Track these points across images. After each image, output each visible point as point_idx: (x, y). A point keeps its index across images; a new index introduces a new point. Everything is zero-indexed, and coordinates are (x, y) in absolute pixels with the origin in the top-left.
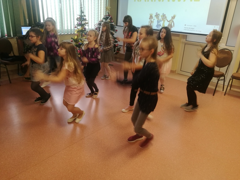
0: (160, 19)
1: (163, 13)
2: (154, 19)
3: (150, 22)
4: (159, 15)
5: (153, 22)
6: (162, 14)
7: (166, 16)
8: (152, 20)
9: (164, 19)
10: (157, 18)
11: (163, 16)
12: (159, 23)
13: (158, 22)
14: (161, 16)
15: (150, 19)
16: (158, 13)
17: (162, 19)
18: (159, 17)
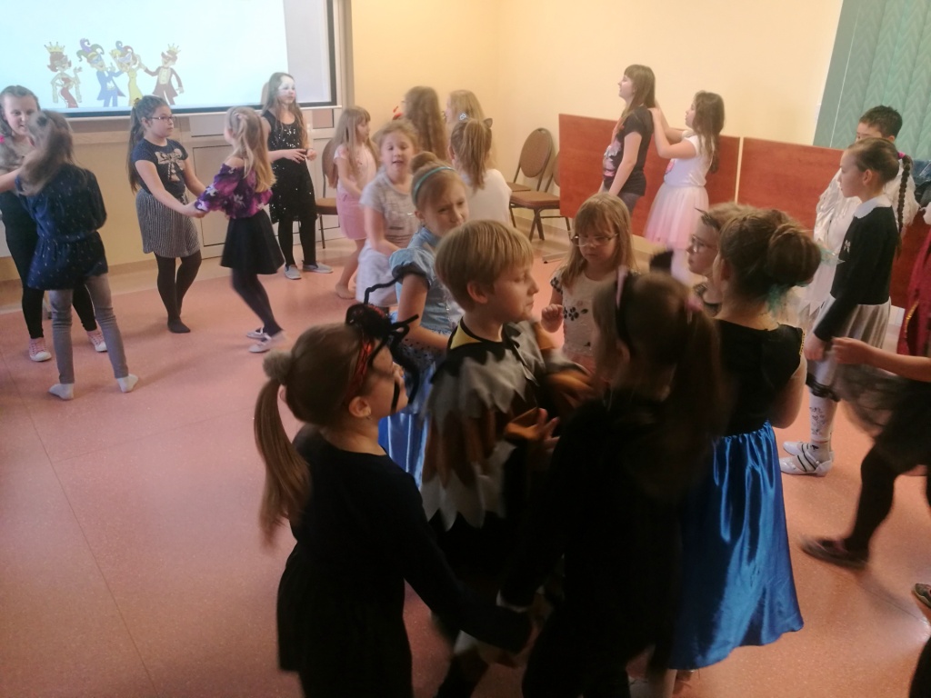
0: (107, 65)
1: (118, 43)
2: (80, 69)
3: (58, 85)
4: (99, 50)
5: (77, 81)
6: (115, 47)
7: (136, 52)
8: (69, 72)
9: (129, 64)
10: (89, 61)
11: (119, 53)
12: (110, 85)
13: (103, 79)
14: (113, 55)
15: (53, 68)
16: (92, 43)
17: (120, 64)
18: (100, 59)
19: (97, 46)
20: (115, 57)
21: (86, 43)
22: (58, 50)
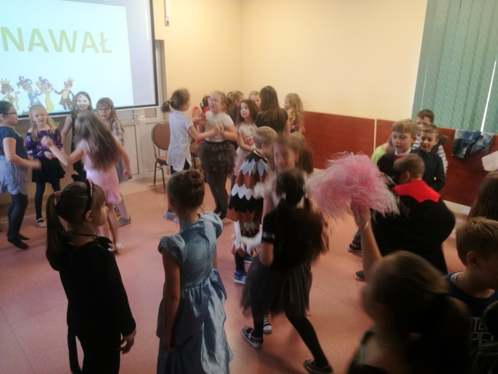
0: (34, 89)
1: (40, 78)
2: (19, 92)
4: (29, 82)
5: (17, 99)
6: (38, 80)
7: (50, 82)
8: (12, 94)
9: (46, 89)
10: (24, 88)
11: (40, 83)
12: (35, 100)
13: (31, 97)
14: (37, 84)
15: (3, 92)
16: (25, 78)
17: (41, 89)
18: (30, 86)
19: (28, 80)
20: (38, 85)
21: (22, 79)
22: (6, 83)
